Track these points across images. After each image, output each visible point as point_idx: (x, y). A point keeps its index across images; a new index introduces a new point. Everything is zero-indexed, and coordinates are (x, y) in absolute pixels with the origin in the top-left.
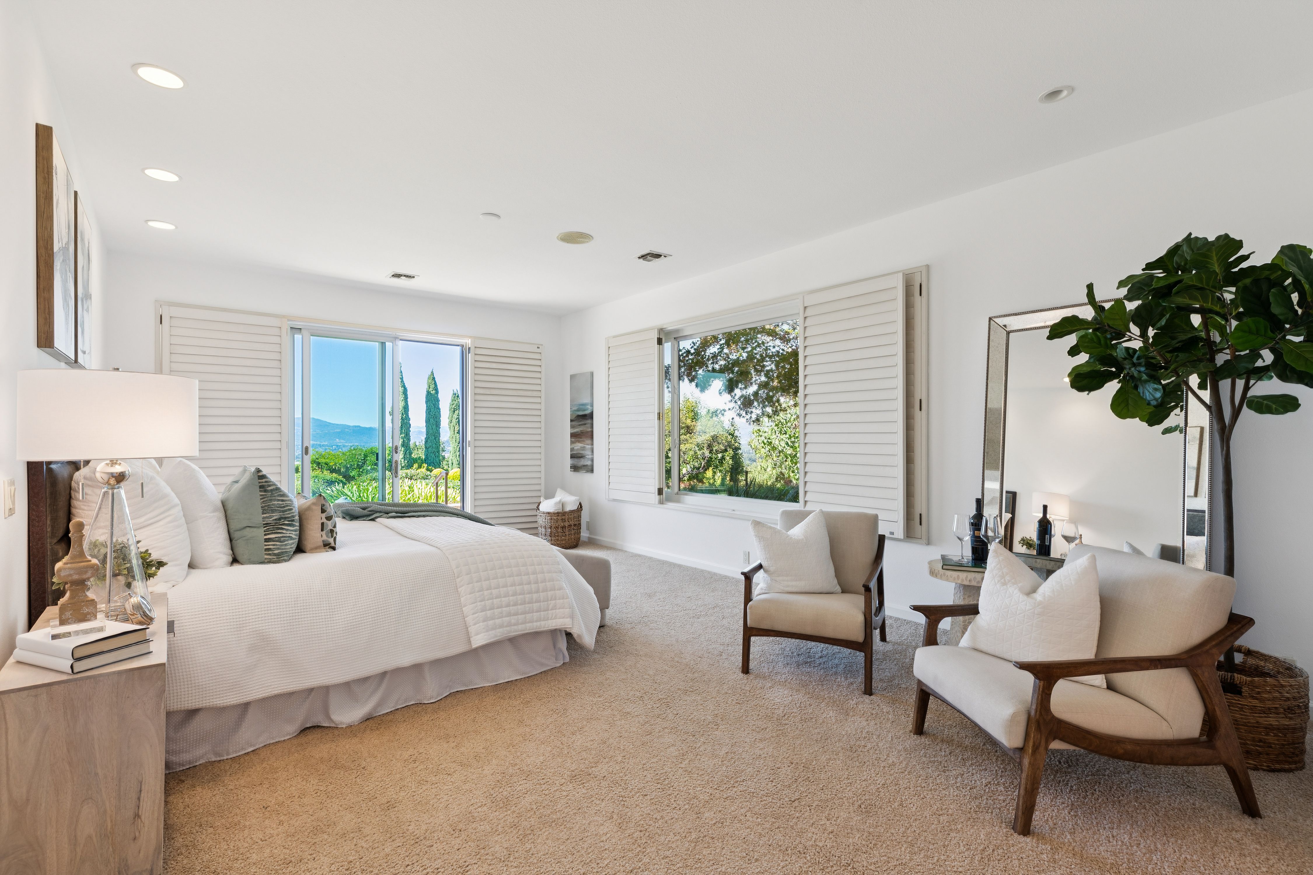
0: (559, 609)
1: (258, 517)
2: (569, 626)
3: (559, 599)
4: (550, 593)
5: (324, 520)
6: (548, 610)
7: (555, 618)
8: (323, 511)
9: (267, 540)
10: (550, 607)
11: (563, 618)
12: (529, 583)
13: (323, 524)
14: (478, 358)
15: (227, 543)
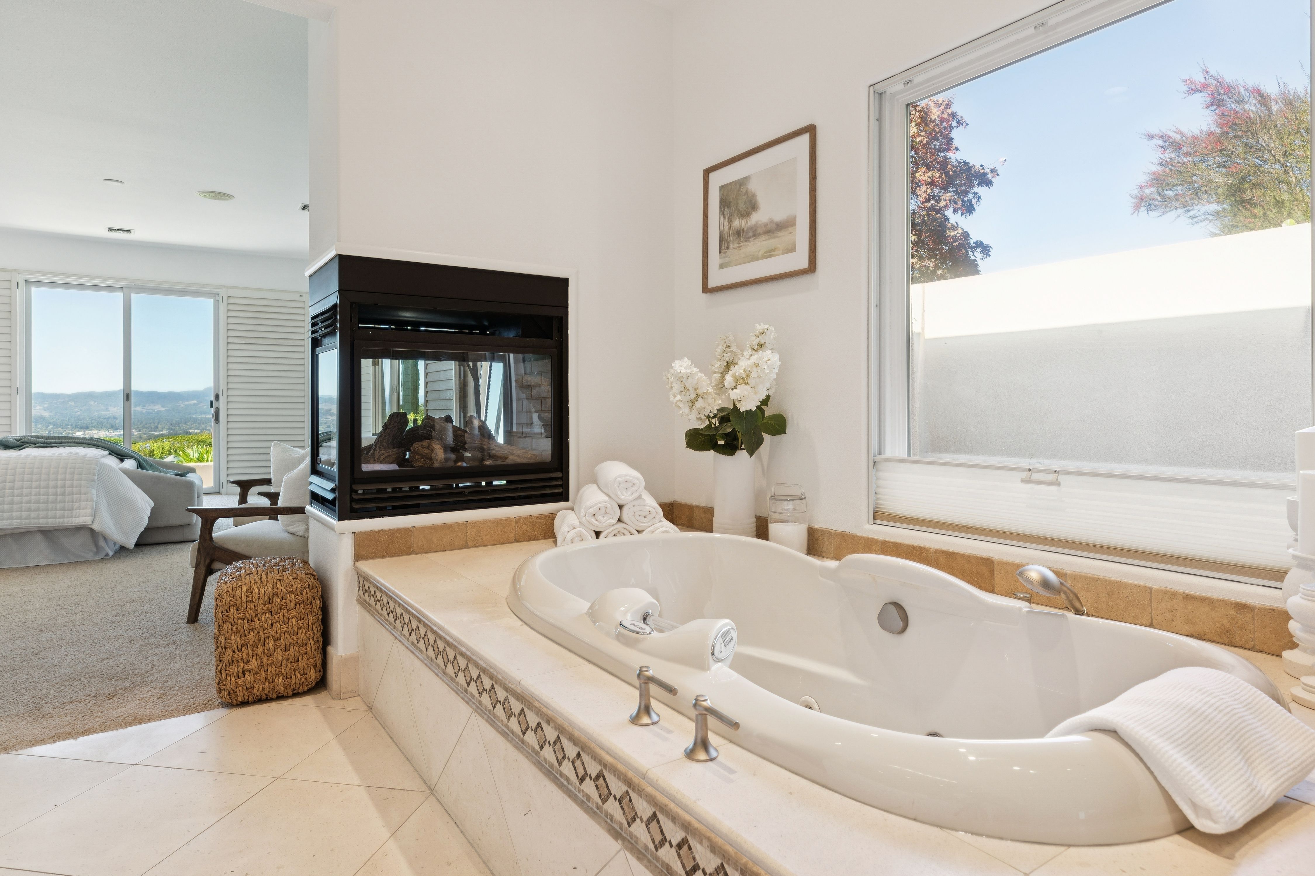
0: (83, 509)
2: (89, 523)
3: (84, 501)
4: (75, 497)
6: (73, 510)
7: (79, 516)
10: (75, 507)
11: (85, 516)
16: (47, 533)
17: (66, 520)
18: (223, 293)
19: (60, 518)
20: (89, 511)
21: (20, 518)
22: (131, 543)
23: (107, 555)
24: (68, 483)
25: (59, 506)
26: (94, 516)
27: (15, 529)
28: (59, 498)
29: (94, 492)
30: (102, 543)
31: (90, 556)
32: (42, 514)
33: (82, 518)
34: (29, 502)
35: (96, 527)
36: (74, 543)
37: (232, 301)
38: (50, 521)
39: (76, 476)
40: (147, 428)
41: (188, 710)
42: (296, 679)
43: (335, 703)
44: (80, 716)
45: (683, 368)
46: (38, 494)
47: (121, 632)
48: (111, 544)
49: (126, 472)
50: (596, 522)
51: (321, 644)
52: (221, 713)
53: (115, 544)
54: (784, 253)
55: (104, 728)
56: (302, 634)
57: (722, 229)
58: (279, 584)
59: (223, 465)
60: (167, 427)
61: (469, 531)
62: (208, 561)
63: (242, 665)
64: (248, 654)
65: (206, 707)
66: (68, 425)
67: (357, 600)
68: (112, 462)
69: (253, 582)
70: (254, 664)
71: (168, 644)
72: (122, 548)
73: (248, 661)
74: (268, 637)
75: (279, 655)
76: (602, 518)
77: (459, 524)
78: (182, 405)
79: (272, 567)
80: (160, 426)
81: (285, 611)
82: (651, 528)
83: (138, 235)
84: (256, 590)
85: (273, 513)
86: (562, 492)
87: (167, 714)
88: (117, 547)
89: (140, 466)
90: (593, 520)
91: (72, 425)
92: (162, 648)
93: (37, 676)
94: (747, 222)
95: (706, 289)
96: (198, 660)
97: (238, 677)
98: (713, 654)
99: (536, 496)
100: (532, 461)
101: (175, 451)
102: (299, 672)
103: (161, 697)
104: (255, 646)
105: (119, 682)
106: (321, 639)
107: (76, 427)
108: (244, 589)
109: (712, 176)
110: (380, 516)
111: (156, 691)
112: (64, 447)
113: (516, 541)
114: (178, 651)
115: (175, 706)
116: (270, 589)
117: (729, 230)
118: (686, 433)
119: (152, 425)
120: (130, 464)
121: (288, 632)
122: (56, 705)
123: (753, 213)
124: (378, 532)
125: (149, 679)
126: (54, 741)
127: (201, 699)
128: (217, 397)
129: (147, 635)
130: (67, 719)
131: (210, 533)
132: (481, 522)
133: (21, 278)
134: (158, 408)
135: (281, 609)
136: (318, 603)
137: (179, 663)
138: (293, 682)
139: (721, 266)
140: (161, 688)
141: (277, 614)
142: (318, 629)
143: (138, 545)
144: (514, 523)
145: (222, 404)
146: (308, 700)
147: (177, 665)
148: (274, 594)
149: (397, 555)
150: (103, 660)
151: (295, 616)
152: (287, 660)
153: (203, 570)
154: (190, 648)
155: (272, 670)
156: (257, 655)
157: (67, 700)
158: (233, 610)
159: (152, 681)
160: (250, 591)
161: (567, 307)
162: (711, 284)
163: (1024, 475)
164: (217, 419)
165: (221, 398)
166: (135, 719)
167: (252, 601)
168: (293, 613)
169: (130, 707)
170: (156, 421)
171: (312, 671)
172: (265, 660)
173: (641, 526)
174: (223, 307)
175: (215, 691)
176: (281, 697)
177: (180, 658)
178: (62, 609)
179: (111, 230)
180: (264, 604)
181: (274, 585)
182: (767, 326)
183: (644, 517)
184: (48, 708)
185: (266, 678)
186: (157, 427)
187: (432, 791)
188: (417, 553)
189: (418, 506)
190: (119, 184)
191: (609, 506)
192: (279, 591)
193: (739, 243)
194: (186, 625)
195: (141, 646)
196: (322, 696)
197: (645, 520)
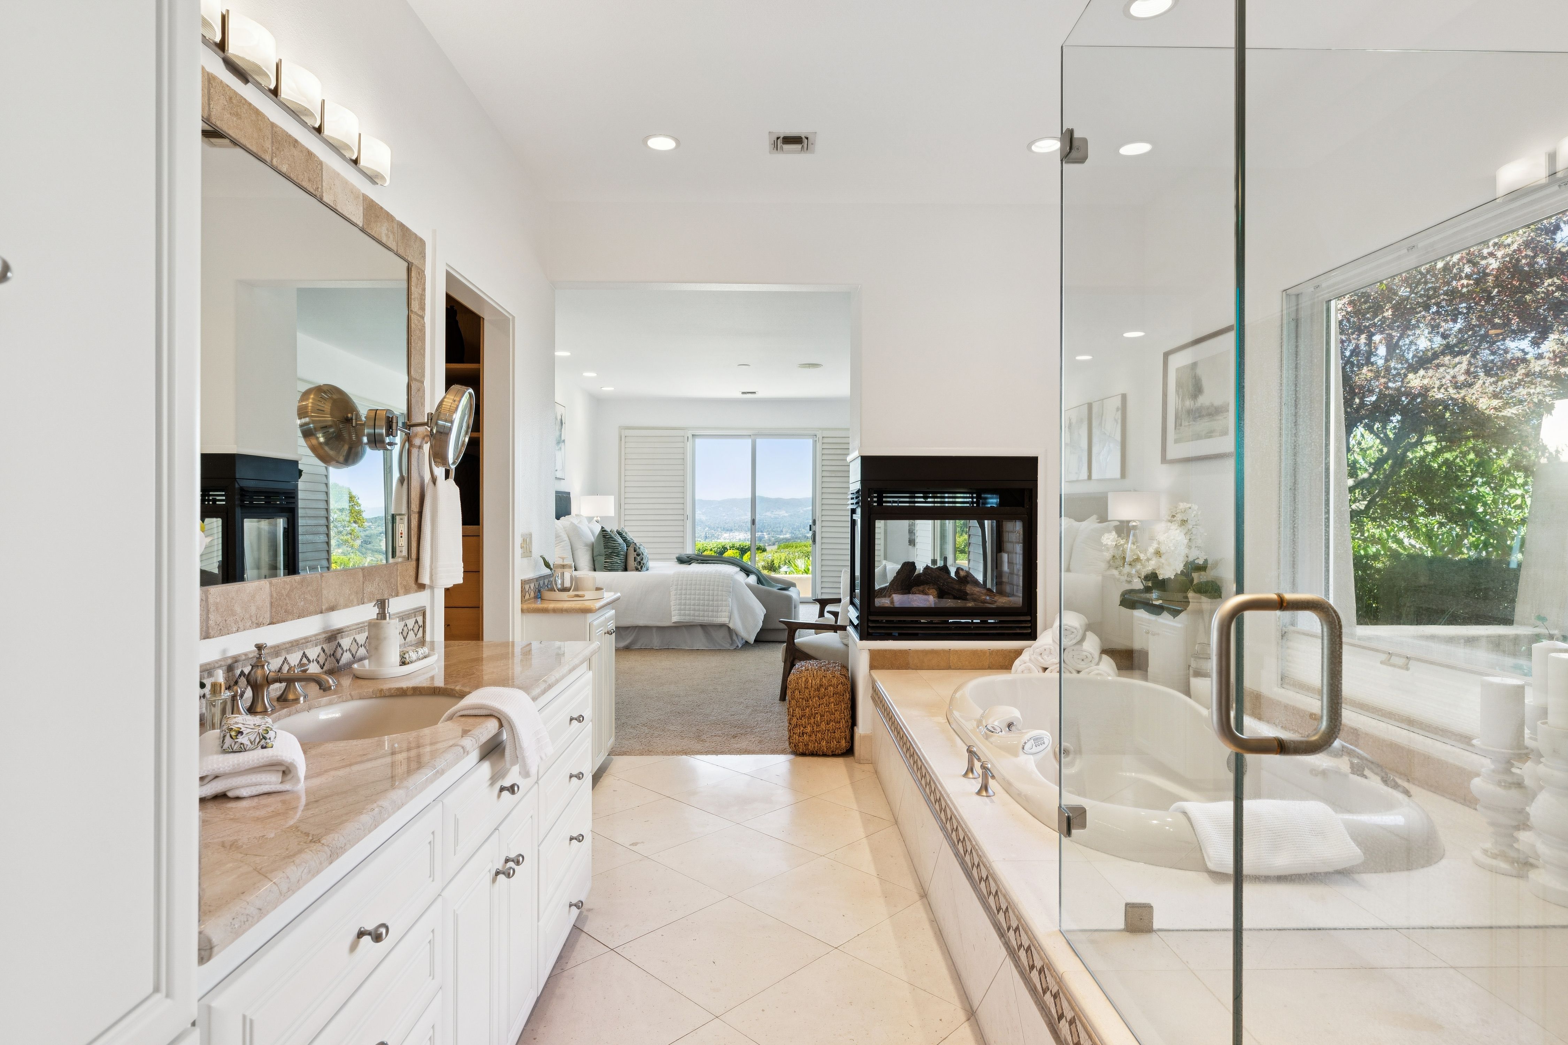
0: (724, 612)
1: (603, 551)
2: (727, 623)
3: (724, 606)
4: (720, 603)
5: (636, 556)
8: (635, 551)
9: (605, 562)
11: (725, 617)
12: (704, 605)
13: (635, 558)
14: (825, 446)
15: (592, 562)
16: (704, 627)
17: (714, 619)
18: (820, 434)
19: (711, 617)
20: (727, 614)
21: (689, 615)
22: (752, 640)
23: (738, 646)
24: (716, 592)
25: (711, 608)
26: (730, 618)
27: (687, 622)
28: (711, 602)
29: (730, 600)
30: (735, 637)
31: (728, 646)
32: (702, 613)
33: (723, 619)
34: (694, 605)
35: (731, 626)
36: (719, 635)
37: (825, 440)
38: (706, 618)
39: (720, 588)
40: (774, 531)
41: (773, 752)
42: (834, 744)
43: (857, 765)
44: (719, 744)
45: (1110, 540)
46: (699, 600)
47: (742, 700)
48: (740, 639)
49: (749, 586)
50: (1042, 660)
51: (850, 724)
52: (791, 757)
53: (742, 639)
54: (1220, 436)
55: (730, 752)
56: (837, 714)
57: (1177, 407)
58: (824, 679)
59: (818, 580)
60: (790, 531)
61: (951, 656)
62: (792, 659)
63: (802, 729)
64: (805, 722)
65: (783, 752)
66: (718, 528)
67: (871, 696)
68: (741, 577)
69: (809, 675)
70: (809, 729)
71: (767, 712)
72: (747, 642)
73: (805, 727)
74: (817, 713)
75: (823, 726)
76: (1046, 658)
77: (944, 651)
78: (802, 511)
79: (821, 667)
80: (784, 530)
81: (827, 697)
82: (1087, 670)
83: (762, 394)
84: (810, 681)
85: (835, 628)
86: (1031, 632)
87: (762, 752)
88: (744, 641)
89: (759, 581)
90: (1040, 658)
91: (721, 528)
92: (764, 714)
93: (699, 718)
94: (1195, 404)
95: (1164, 460)
96: (782, 724)
97: (799, 736)
98: (1023, 748)
99: (1008, 634)
100: (1006, 605)
101: (789, 562)
102: (836, 740)
103: (760, 742)
104: (809, 718)
105: (739, 730)
106: (850, 721)
107: (724, 529)
108: (804, 680)
109: (1172, 358)
110: (887, 640)
111: (758, 738)
112: (714, 563)
113: (990, 668)
114: (772, 717)
115: (766, 748)
116: (818, 682)
117: (1182, 408)
118: (1122, 593)
119: (779, 530)
120: (752, 579)
121: (829, 712)
122: (708, 736)
123: (1200, 396)
124: (885, 651)
125: (755, 731)
126: (707, 755)
127: (781, 747)
128: (814, 522)
129: (756, 704)
130: (713, 744)
131: (793, 639)
132: (961, 651)
133: (689, 433)
134: (783, 513)
135: (825, 696)
136: (848, 695)
137: (771, 724)
138: (832, 746)
139: (1176, 441)
140: (760, 737)
141: (822, 699)
142: (847, 713)
143: (756, 641)
144: (988, 654)
145: (818, 528)
146: (840, 761)
147: (770, 725)
148: (820, 685)
149: (898, 668)
150: (732, 715)
151: (833, 702)
152: (828, 730)
153: (789, 664)
154: (779, 716)
155: (819, 735)
156: (810, 723)
157: (713, 734)
158: (797, 692)
159: (756, 732)
160: (807, 681)
161: (1037, 480)
162: (1170, 455)
163: (1384, 657)
164: (814, 541)
165: (817, 522)
166: (745, 751)
167: (807, 688)
168: (832, 700)
169: (744, 744)
170: (781, 525)
171: (844, 741)
172: (815, 728)
173: (1079, 667)
174: (819, 446)
175: (787, 743)
176: (825, 755)
177: (773, 721)
178: (712, 680)
179: (743, 393)
180: (815, 691)
181: (821, 679)
182: (1189, 505)
183: (1083, 660)
184: (704, 737)
185: (816, 740)
186: (782, 531)
187: (896, 822)
188: (913, 669)
189: (917, 634)
190: (747, 367)
191: (1052, 648)
192: (824, 684)
193: (1189, 422)
194: (779, 702)
195: (752, 711)
196: (849, 760)
197: (1082, 663)
